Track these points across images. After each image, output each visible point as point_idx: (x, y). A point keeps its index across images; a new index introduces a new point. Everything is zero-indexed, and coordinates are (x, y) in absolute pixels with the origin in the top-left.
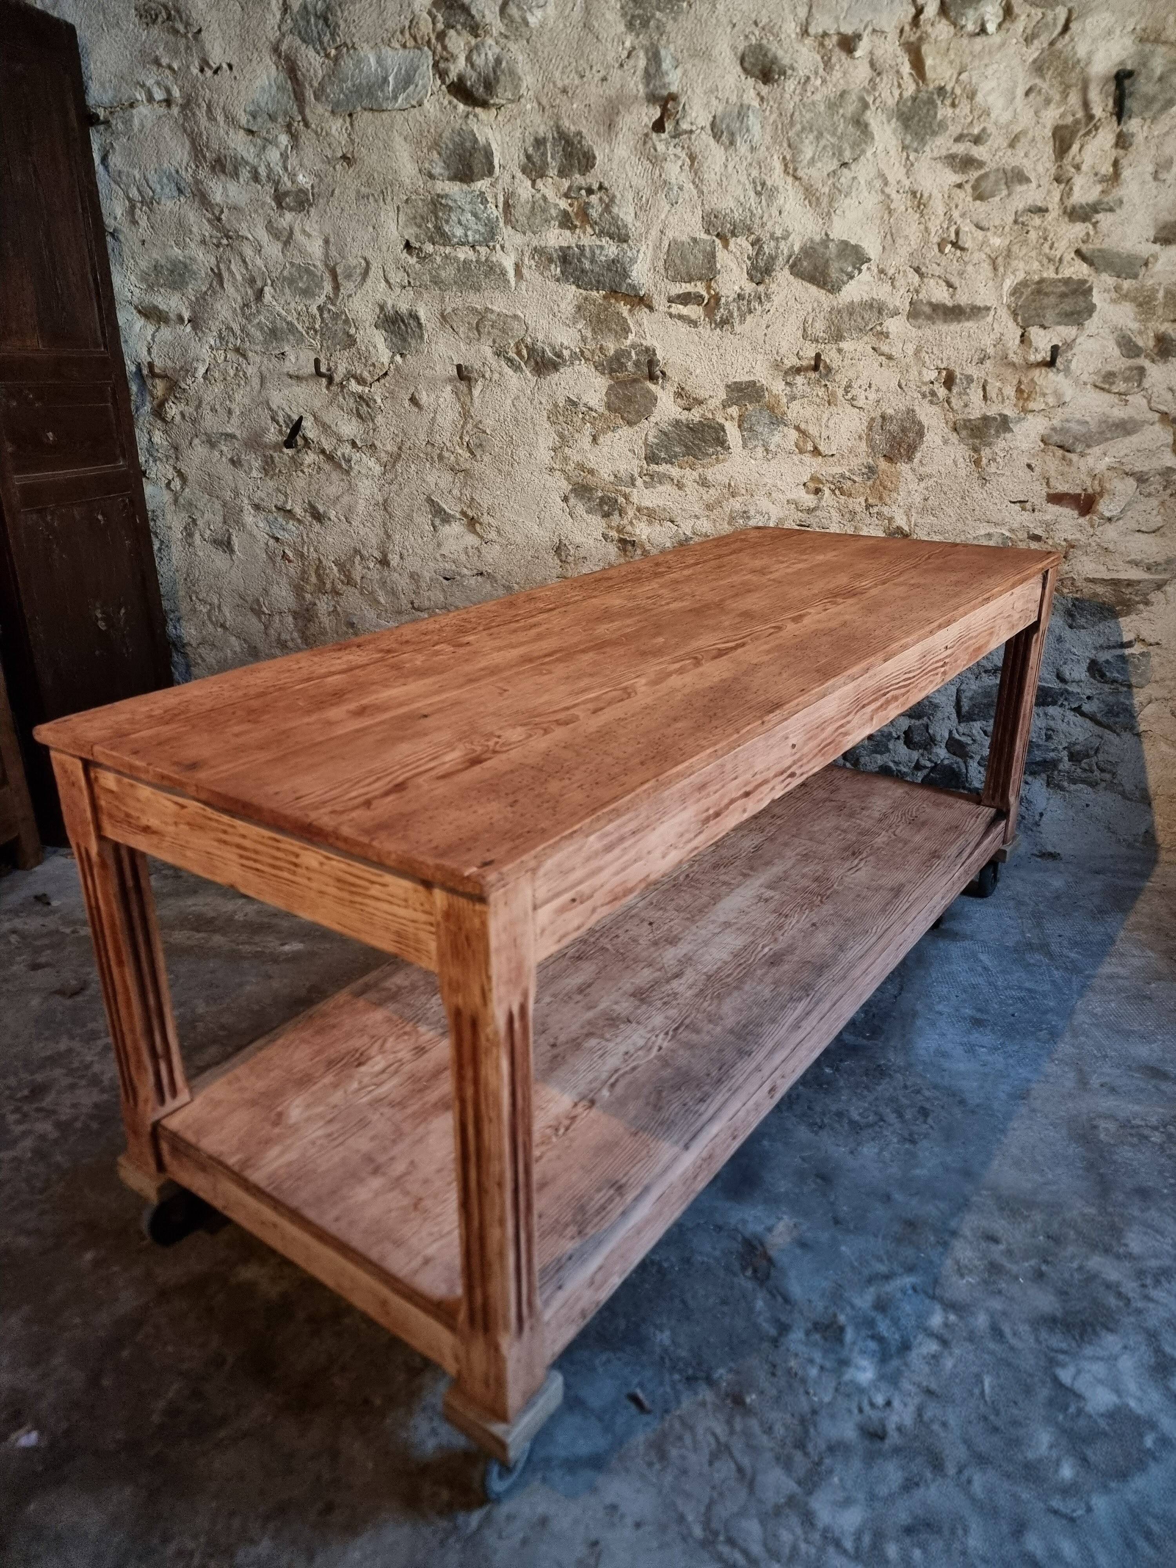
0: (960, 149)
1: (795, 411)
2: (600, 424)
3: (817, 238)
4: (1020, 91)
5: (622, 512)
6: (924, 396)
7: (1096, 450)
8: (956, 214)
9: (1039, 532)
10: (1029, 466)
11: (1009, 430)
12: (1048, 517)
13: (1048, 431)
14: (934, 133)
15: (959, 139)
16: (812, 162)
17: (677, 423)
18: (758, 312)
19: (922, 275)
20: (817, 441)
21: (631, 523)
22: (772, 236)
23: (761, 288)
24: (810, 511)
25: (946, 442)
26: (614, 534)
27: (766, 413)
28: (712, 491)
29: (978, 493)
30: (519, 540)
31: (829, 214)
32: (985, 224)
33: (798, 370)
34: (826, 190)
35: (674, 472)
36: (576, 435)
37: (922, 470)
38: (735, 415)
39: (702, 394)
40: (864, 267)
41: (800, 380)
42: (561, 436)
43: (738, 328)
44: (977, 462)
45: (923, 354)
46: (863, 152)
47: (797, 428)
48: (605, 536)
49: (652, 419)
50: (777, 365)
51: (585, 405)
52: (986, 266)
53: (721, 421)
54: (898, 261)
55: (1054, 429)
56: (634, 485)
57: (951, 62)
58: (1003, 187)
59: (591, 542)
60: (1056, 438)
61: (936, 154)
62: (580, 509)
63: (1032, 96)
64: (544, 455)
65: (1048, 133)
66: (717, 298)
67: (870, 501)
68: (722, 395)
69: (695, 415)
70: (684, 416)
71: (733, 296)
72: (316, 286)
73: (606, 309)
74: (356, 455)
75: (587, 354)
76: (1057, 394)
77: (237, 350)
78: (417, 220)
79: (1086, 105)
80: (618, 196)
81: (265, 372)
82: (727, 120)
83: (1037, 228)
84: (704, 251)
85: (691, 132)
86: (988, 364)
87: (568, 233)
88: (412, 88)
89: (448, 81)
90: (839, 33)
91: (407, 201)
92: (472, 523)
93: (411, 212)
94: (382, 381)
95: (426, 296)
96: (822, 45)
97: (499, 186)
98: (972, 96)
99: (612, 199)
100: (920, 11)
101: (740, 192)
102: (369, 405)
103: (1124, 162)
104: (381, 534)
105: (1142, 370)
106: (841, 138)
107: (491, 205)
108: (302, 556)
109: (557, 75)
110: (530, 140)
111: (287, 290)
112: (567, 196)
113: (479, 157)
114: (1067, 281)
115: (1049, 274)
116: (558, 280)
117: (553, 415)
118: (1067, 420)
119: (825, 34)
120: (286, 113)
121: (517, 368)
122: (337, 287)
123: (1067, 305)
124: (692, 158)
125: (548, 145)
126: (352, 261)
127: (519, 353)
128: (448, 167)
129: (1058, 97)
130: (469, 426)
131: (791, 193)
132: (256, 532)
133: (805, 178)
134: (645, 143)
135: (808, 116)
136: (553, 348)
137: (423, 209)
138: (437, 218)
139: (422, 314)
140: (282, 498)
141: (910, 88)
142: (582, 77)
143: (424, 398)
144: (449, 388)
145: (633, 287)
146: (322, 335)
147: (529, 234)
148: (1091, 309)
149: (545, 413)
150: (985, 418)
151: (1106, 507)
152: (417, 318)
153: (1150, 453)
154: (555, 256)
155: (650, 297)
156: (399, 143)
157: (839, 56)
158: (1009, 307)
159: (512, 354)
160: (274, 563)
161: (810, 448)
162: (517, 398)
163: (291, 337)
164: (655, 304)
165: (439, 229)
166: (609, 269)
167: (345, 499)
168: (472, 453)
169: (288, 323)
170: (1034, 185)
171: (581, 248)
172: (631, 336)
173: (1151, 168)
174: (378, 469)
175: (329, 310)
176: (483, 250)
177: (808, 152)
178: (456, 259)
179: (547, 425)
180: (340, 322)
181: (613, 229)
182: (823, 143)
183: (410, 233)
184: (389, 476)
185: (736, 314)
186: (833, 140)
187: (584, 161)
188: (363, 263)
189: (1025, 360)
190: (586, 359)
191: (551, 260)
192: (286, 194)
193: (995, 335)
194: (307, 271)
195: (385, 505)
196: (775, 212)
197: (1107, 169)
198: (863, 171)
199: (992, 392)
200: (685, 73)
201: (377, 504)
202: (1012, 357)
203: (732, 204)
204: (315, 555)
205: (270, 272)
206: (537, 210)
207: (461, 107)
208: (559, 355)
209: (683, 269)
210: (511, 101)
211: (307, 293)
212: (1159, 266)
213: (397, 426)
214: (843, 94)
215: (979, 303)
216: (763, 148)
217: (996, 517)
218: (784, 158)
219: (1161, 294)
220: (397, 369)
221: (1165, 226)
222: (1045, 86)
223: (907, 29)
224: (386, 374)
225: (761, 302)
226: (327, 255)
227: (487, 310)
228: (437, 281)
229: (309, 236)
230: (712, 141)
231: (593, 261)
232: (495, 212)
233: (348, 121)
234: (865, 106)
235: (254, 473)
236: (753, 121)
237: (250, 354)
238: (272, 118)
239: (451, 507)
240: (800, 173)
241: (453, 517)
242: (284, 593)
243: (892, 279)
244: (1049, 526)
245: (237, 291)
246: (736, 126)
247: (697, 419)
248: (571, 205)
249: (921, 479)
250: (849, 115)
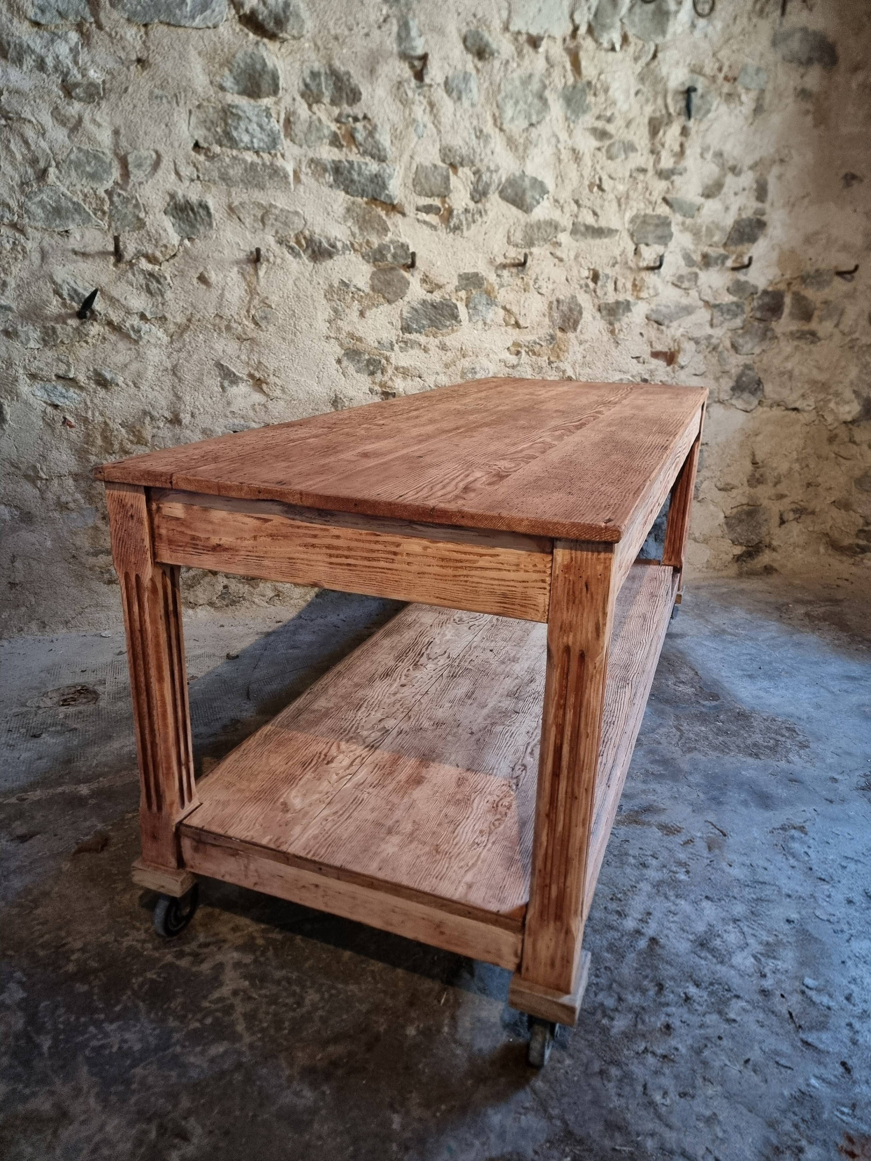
0: (600, 124)
1: (503, 296)
2: (366, 302)
3: (517, 174)
4: (633, 92)
5: (383, 371)
6: (581, 287)
7: (675, 324)
8: (598, 167)
9: (647, 377)
10: (641, 334)
11: (629, 310)
12: (652, 367)
13: (649, 312)
14: (584, 112)
15: (598, 118)
16: (512, 119)
17: (424, 302)
18: (479, 222)
19: (579, 205)
20: (518, 317)
21: (391, 379)
22: (488, 169)
23: (480, 205)
24: (513, 367)
25: (594, 318)
26: (377, 388)
27: (485, 296)
28: (449, 353)
29: (615, 352)
30: (301, 396)
31: (523, 158)
32: (614, 175)
33: (504, 266)
34: (522, 141)
35: (422, 339)
36: (347, 311)
37: (582, 337)
38: (464, 297)
39: (441, 281)
40: (545, 197)
41: (505, 273)
42: (336, 311)
43: (466, 233)
44: (612, 332)
45: (580, 259)
46: (544, 118)
47: (504, 308)
48: (371, 390)
49: (406, 299)
50: (491, 261)
51: (355, 286)
52: (615, 204)
53: (454, 301)
54: (565, 195)
55: (652, 310)
56: (393, 349)
57: (596, 66)
58: (622, 152)
59: (361, 395)
60: (654, 316)
61: (585, 126)
62: (351, 369)
63: (640, 95)
64: (322, 327)
65: (646, 121)
66: (450, 211)
67: (552, 359)
68: (455, 282)
69: (436, 297)
70: (429, 297)
71: (461, 210)
72: (105, 171)
73: (370, 212)
74: (145, 327)
75: (356, 246)
76: (655, 288)
77: (14, 226)
78: (208, 124)
79: (666, 106)
80: (379, 126)
81: (47, 248)
82: (456, 82)
83: (642, 181)
84: (442, 175)
85: (431, 86)
86: (617, 266)
87: (336, 150)
88: (208, 12)
89: (242, 12)
90: (528, 34)
91: (199, 107)
92: (258, 383)
93: (202, 116)
94: (172, 261)
95: (213, 189)
96: (516, 39)
97: (283, 105)
98: (606, 91)
99: (375, 127)
100: (576, 29)
101: (466, 134)
102: (158, 282)
103: (686, 145)
104: (171, 396)
105: (696, 275)
106: (530, 106)
107: (273, 120)
108: (86, 420)
109: (331, 24)
110: (307, 73)
111: (73, 173)
112: (338, 120)
113: (267, 78)
114: (659, 217)
115: (649, 211)
116: (331, 186)
117: (330, 293)
118: (659, 305)
119: (519, 33)
120: (77, 13)
121: (297, 255)
122: (126, 174)
123: (659, 232)
124: (432, 105)
125: (323, 78)
126: (144, 153)
127: (298, 242)
128: (237, 82)
129: (652, 99)
130: (256, 302)
131: (498, 140)
132: (31, 400)
133: (508, 131)
134: (398, 88)
135: (510, 87)
136: (328, 240)
137: (212, 115)
138: (226, 124)
139: (211, 204)
140: (64, 367)
141: (571, 80)
142: (351, 30)
143: (213, 277)
144: (236, 269)
145: (389, 197)
146: (111, 217)
147: (305, 147)
148: (671, 235)
149: (322, 292)
150: (618, 303)
151: (682, 359)
152: (206, 208)
153: (700, 325)
154: (329, 167)
155: (402, 206)
156: (193, 54)
157: (527, 49)
158: (629, 230)
159: (293, 243)
160: (53, 430)
161: (513, 322)
162: (298, 279)
163: (77, 217)
164: (406, 211)
165: (227, 134)
166: (372, 181)
167: (135, 366)
168: (256, 324)
169: (74, 203)
170: (639, 153)
171: (351, 163)
172: (390, 234)
173: (699, 150)
174: (166, 339)
175: (119, 195)
176: (265, 156)
177: (509, 112)
178: (245, 161)
179: (324, 302)
180: (130, 206)
181: (375, 151)
182: (519, 108)
183: (200, 134)
184: (177, 345)
185: (464, 222)
186: (525, 107)
187: (351, 96)
188: (154, 156)
189: (637, 265)
190: (355, 250)
191: (325, 170)
192: (77, 85)
193: (621, 249)
194: (95, 157)
195: (174, 370)
196: (489, 152)
197: (677, 148)
198: (544, 130)
199: (620, 285)
200: (427, 41)
201: (166, 370)
202: (631, 264)
203: (461, 143)
204: (101, 419)
205: (55, 154)
206: (313, 129)
207: (251, 35)
208: (334, 246)
209: (427, 187)
210: (294, 38)
211: (93, 176)
212: (704, 211)
213: (186, 301)
214: (530, 76)
215: (613, 227)
216: (479, 106)
217: (625, 368)
218: (494, 115)
219: (704, 229)
220: (186, 251)
221: (707, 187)
222: (645, 89)
223: (568, 38)
224: (175, 255)
225: (481, 216)
226: (117, 144)
227: (271, 205)
228: (225, 178)
229: (99, 126)
230: (445, 96)
231: (359, 174)
232: (278, 127)
233: (143, 30)
234: (545, 87)
235: (32, 344)
236: (473, 84)
237: (29, 230)
238: (62, 15)
239: (241, 371)
240: (505, 127)
241: (241, 379)
242: (64, 457)
243: (562, 207)
244: (652, 372)
245: (15, 168)
246: (462, 86)
247: (438, 300)
248: (339, 128)
249: (581, 344)
250: (535, 91)
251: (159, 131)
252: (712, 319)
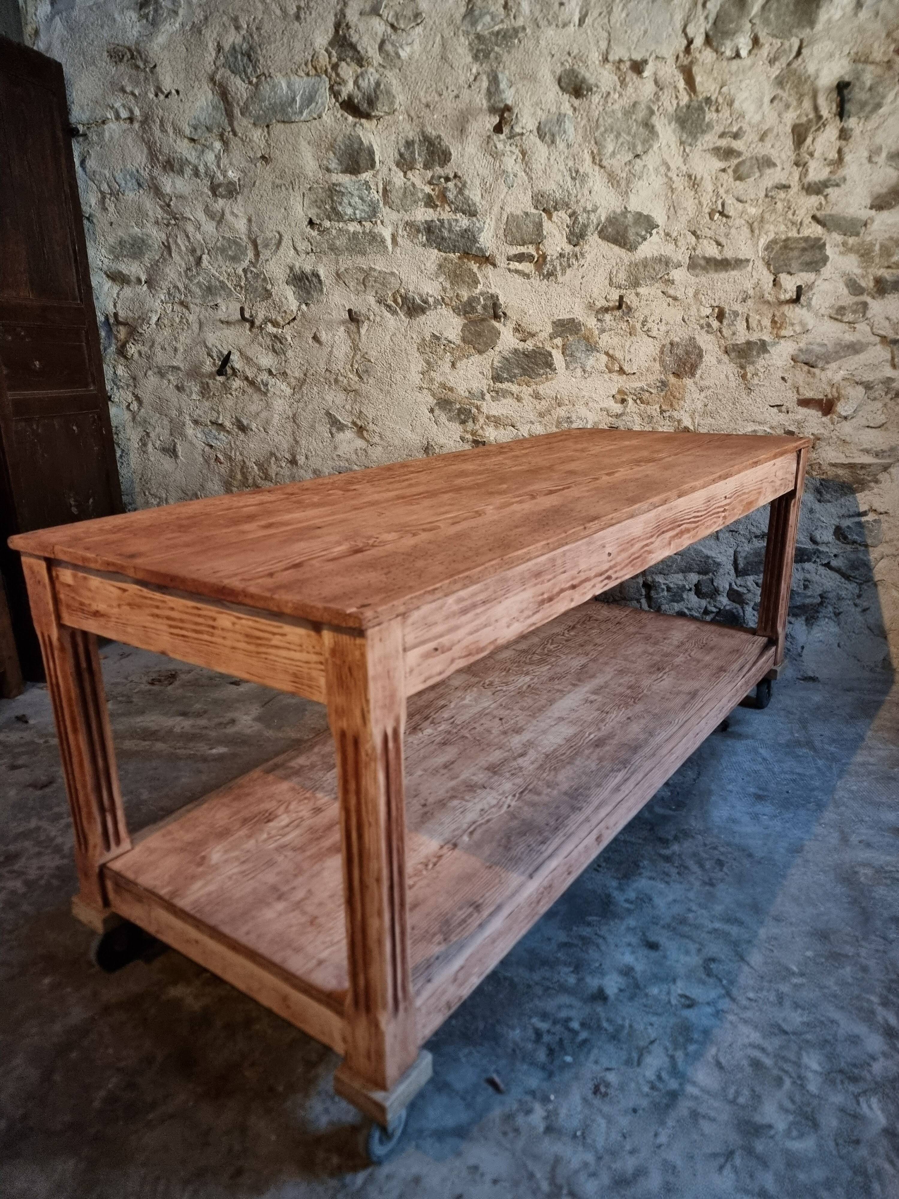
0: (723, 143)
1: (605, 341)
2: (457, 353)
3: (618, 211)
4: (767, 99)
5: (475, 420)
6: (702, 327)
7: (834, 366)
8: (722, 191)
9: (792, 428)
10: (783, 378)
11: (766, 351)
12: (799, 417)
13: (796, 352)
14: (703, 132)
15: (722, 135)
16: (613, 154)
17: (516, 351)
18: (576, 266)
19: (697, 237)
20: (622, 363)
21: (482, 428)
22: (585, 210)
23: (577, 249)
24: (618, 416)
25: (719, 361)
26: (469, 436)
27: (583, 343)
28: (543, 402)
29: (746, 400)
30: (396, 442)
31: (626, 193)
32: (744, 198)
33: (607, 310)
34: (624, 175)
35: (514, 388)
36: (439, 362)
37: (702, 383)
38: (560, 344)
39: (534, 329)
40: (654, 231)
41: (608, 317)
42: (428, 363)
43: (560, 279)
44: (744, 377)
45: (700, 296)
46: (651, 146)
47: (607, 354)
48: (462, 439)
49: (496, 348)
50: (590, 306)
51: (446, 339)
52: (746, 230)
53: (549, 349)
54: (679, 227)
55: (800, 350)
56: (483, 399)
57: (715, 79)
58: (756, 170)
59: (452, 443)
60: (802, 357)
61: (705, 147)
62: (443, 418)
63: (776, 102)
64: (415, 378)
65: (789, 130)
66: (544, 257)
67: (664, 407)
68: (549, 329)
69: (529, 345)
70: (521, 346)
71: (556, 255)
72: (242, 253)
73: (461, 267)
74: (272, 381)
75: (447, 300)
76: (802, 324)
77: (182, 303)
78: (317, 203)
79: (816, 108)
80: (469, 182)
81: (203, 319)
82: (549, 125)
83: (783, 200)
84: (534, 222)
85: (522, 134)
86: (750, 302)
87: (431, 210)
88: (313, 105)
89: (340, 100)
90: (631, 60)
91: (310, 189)
92: (361, 430)
93: (313, 197)
94: (292, 324)
95: (324, 259)
96: (618, 68)
97: (379, 177)
98: (731, 104)
99: (464, 185)
100: (690, 42)
101: (559, 178)
102: (281, 343)
103: (846, 150)
104: (292, 441)
105: (865, 305)
106: (634, 137)
107: (373, 191)
108: (230, 458)
109: (422, 94)
110: (402, 142)
111: (220, 258)
112: (430, 183)
113: (364, 155)
114: (806, 239)
115: (793, 234)
116: (424, 246)
117: (422, 347)
118: (810, 344)
119: (621, 61)
120: (219, 126)
121: (394, 313)
122: (257, 254)
123: (807, 257)
124: (524, 153)
125: (416, 146)
126: (269, 235)
127: (395, 301)
128: (341, 163)
129: (795, 103)
130: (358, 357)
131: (598, 178)
132: (195, 441)
133: (608, 167)
134: (488, 143)
135: (610, 121)
136: (421, 296)
137: (322, 195)
138: (332, 201)
139: (322, 273)
140: (215, 414)
141: (685, 99)
142: (440, 95)
143: (324, 336)
144: (342, 328)
145: (481, 250)
146: (246, 290)
147: (402, 212)
148: (825, 260)
149: (415, 346)
150: (749, 343)
151: (842, 408)
152: (318, 276)
153: (874, 367)
154: (422, 227)
155: (494, 257)
156: (304, 146)
157: (631, 76)
158: (763, 259)
159: (390, 302)
160: (209, 465)
161: (617, 368)
162: (394, 334)
163: (222, 292)
164: (498, 262)
165: (334, 209)
166: (463, 237)
167: (264, 415)
168: (360, 377)
169: (220, 282)
170: (779, 168)
171: (442, 221)
172: (480, 287)
173: (866, 154)
174: (288, 391)
175: (252, 272)
176: (368, 225)
177: (610, 147)
178: (348, 231)
179: (417, 355)
180: (260, 280)
181: (465, 207)
182: (621, 140)
183: (312, 213)
184: (297, 396)
185: (558, 268)
186: (629, 138)
187: (442, 157)
188: (277, 236)
189: (777, 298)
190: (446, 305)
191: (418, 231)
192: (219, 185)
193: (754, 281)
194: (235, 242)
195: (294, 418)
196: (586, 192)
197: (833, 155)
198: (651, 160)
199: (753, 323)
200: (517, 91)
201: (288, 418)
202: (767, 297)
203: (554, 187)
204: (240, 458)
205: (207, 244)
206: (408, 194)
207: (350, 118)
208: (426, 302)
209: (518, 235)
210: (388, 114)
211: (235, 259)
212: (875, 226)
213: (303, 358)
214: (635, 104)
215: (741, 257)
216: (576, 145)
217: (760, 418)
218: (592, 152)
219: (877, 247)
220: (303, 315)
221: (879, 196)
222: (785, 95)
223: (681, 55)
224: (294, 319)
225: (577, 259)
226: (250, 231)
227: (371, 269)
228: (333, 248)
229: (237, 216)
230: (538, 140)
231: (450, 231)
232: (376, 196)
233: (266, 130)
234: (652, 113)
235: (194, 396)
236: (568, 125)
237: (192, 306)
238: (209, 129)
239: (344, 419)
240: (604, 163)
241: (346, 426)
242: (216, 488)
243: (675, 240)
244: (800, 424)
245: (182, 258)
246: (556, 129)
247: (531, 348)
248: (433, 190)
249: (702, 390)
250: (640, 120)
251: (279, 215)
252: (893, 358)
